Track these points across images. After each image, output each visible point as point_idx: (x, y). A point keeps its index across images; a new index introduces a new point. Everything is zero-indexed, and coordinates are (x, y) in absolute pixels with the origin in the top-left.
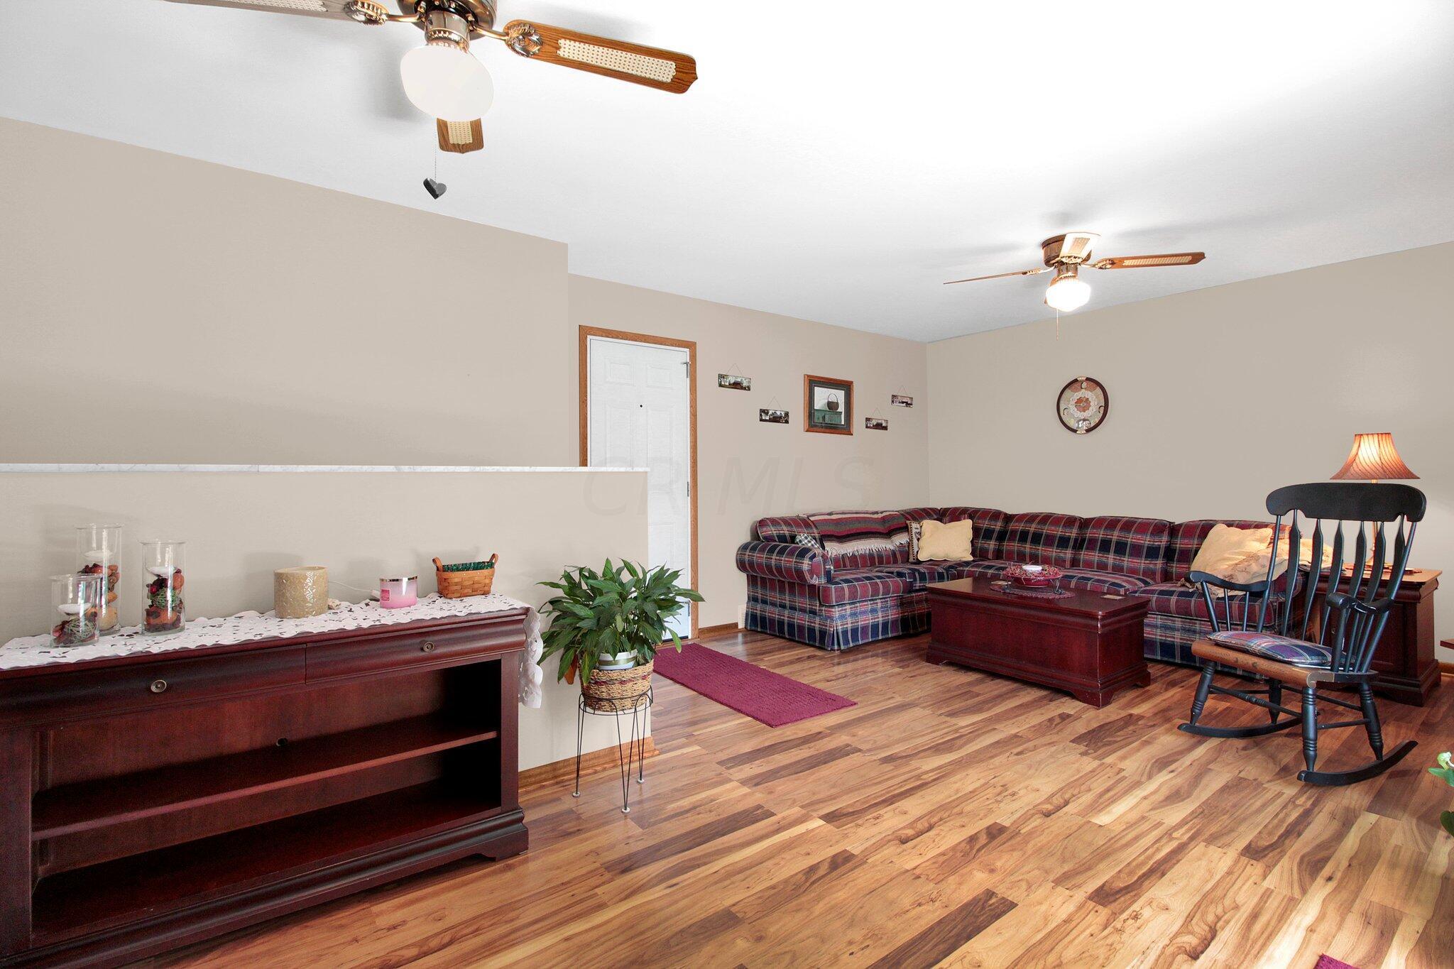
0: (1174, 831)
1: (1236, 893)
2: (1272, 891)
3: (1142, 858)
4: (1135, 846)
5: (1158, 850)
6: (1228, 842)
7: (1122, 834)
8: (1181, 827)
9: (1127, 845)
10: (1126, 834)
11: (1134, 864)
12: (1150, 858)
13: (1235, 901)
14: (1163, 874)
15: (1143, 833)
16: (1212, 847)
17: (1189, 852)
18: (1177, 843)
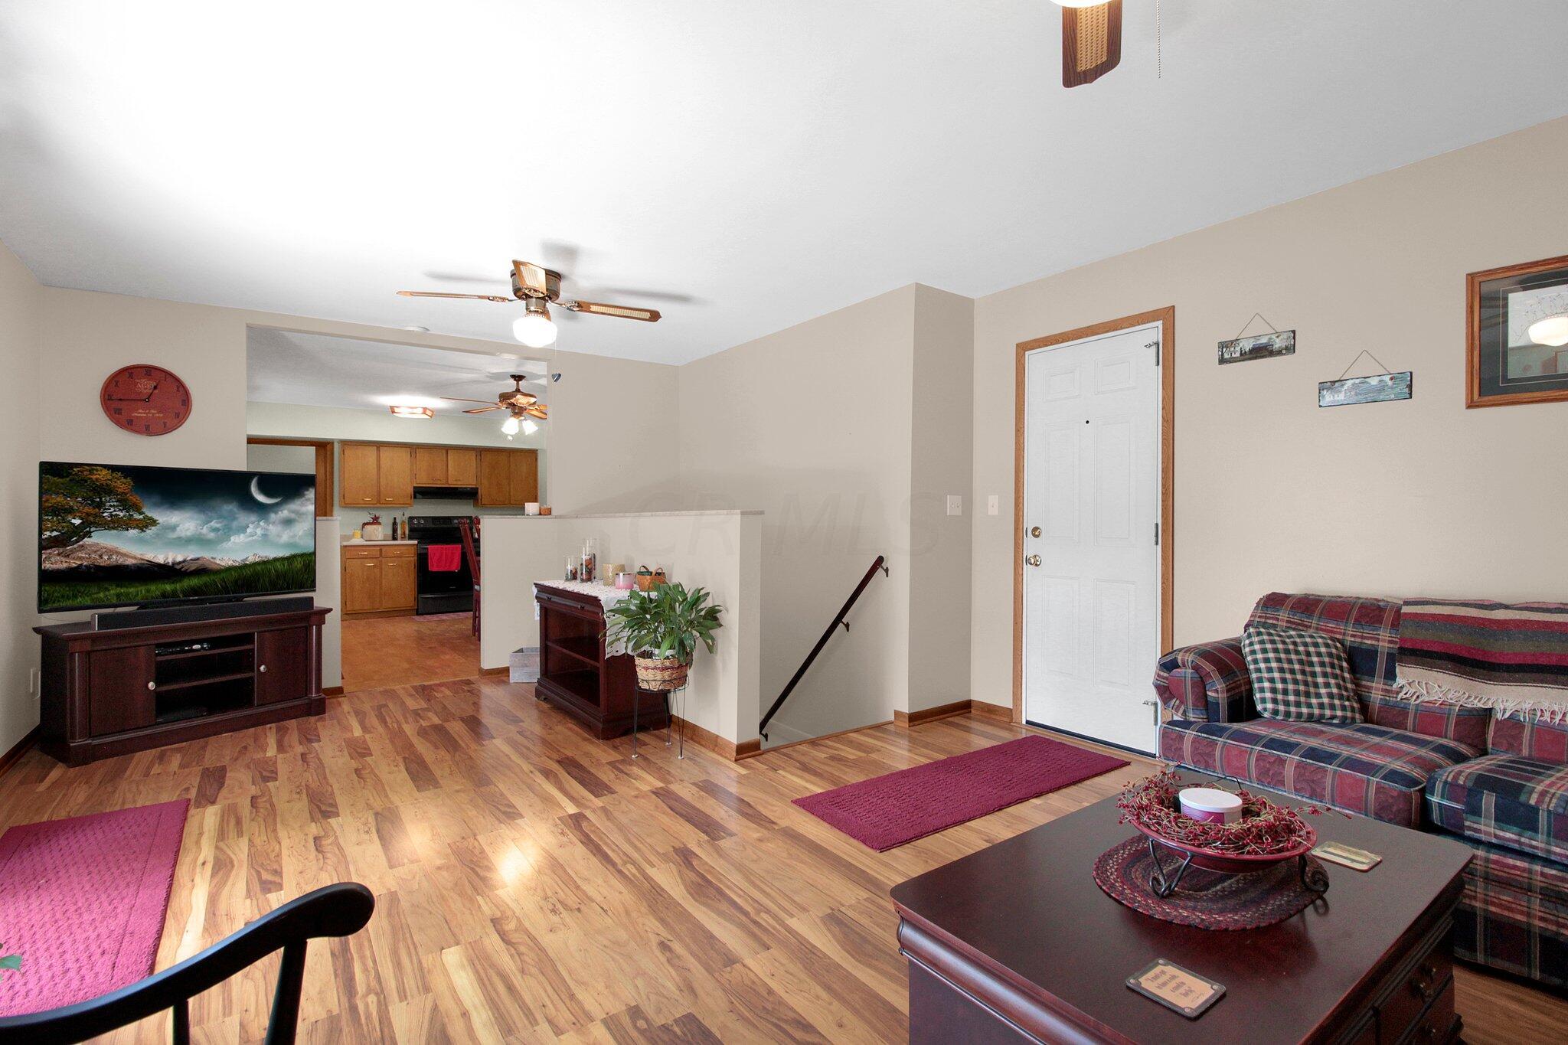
0: (379, 1001)
1: (256, 987)
2: (224, 1014)
3: (368, 953)
4: (389, 959)
5: (365, 970)
6: (314, 1037)
7: (414, 958)
8: (379, 1011)
9: (395, 953)
10: (411, 961)
11: (366, 943)
12: (362, 958)
13: (252, 979)
14: (333, 954)
15: (401, 974)
16: (323, 1015)
17: (338, 992)
18: (359, 989)
